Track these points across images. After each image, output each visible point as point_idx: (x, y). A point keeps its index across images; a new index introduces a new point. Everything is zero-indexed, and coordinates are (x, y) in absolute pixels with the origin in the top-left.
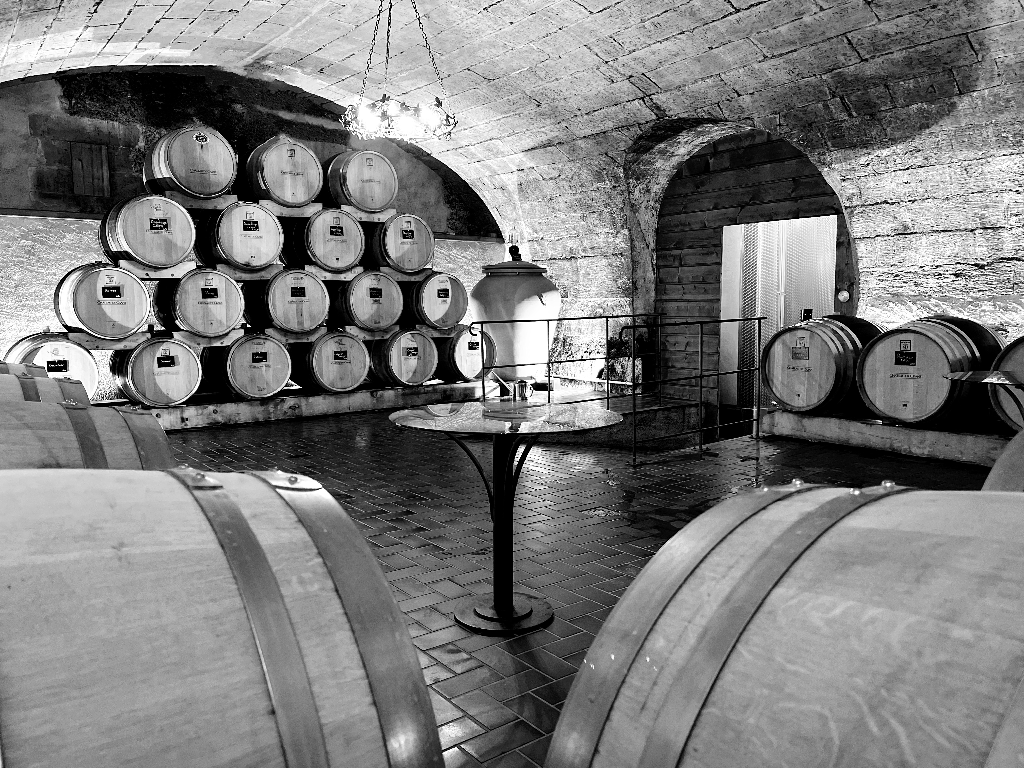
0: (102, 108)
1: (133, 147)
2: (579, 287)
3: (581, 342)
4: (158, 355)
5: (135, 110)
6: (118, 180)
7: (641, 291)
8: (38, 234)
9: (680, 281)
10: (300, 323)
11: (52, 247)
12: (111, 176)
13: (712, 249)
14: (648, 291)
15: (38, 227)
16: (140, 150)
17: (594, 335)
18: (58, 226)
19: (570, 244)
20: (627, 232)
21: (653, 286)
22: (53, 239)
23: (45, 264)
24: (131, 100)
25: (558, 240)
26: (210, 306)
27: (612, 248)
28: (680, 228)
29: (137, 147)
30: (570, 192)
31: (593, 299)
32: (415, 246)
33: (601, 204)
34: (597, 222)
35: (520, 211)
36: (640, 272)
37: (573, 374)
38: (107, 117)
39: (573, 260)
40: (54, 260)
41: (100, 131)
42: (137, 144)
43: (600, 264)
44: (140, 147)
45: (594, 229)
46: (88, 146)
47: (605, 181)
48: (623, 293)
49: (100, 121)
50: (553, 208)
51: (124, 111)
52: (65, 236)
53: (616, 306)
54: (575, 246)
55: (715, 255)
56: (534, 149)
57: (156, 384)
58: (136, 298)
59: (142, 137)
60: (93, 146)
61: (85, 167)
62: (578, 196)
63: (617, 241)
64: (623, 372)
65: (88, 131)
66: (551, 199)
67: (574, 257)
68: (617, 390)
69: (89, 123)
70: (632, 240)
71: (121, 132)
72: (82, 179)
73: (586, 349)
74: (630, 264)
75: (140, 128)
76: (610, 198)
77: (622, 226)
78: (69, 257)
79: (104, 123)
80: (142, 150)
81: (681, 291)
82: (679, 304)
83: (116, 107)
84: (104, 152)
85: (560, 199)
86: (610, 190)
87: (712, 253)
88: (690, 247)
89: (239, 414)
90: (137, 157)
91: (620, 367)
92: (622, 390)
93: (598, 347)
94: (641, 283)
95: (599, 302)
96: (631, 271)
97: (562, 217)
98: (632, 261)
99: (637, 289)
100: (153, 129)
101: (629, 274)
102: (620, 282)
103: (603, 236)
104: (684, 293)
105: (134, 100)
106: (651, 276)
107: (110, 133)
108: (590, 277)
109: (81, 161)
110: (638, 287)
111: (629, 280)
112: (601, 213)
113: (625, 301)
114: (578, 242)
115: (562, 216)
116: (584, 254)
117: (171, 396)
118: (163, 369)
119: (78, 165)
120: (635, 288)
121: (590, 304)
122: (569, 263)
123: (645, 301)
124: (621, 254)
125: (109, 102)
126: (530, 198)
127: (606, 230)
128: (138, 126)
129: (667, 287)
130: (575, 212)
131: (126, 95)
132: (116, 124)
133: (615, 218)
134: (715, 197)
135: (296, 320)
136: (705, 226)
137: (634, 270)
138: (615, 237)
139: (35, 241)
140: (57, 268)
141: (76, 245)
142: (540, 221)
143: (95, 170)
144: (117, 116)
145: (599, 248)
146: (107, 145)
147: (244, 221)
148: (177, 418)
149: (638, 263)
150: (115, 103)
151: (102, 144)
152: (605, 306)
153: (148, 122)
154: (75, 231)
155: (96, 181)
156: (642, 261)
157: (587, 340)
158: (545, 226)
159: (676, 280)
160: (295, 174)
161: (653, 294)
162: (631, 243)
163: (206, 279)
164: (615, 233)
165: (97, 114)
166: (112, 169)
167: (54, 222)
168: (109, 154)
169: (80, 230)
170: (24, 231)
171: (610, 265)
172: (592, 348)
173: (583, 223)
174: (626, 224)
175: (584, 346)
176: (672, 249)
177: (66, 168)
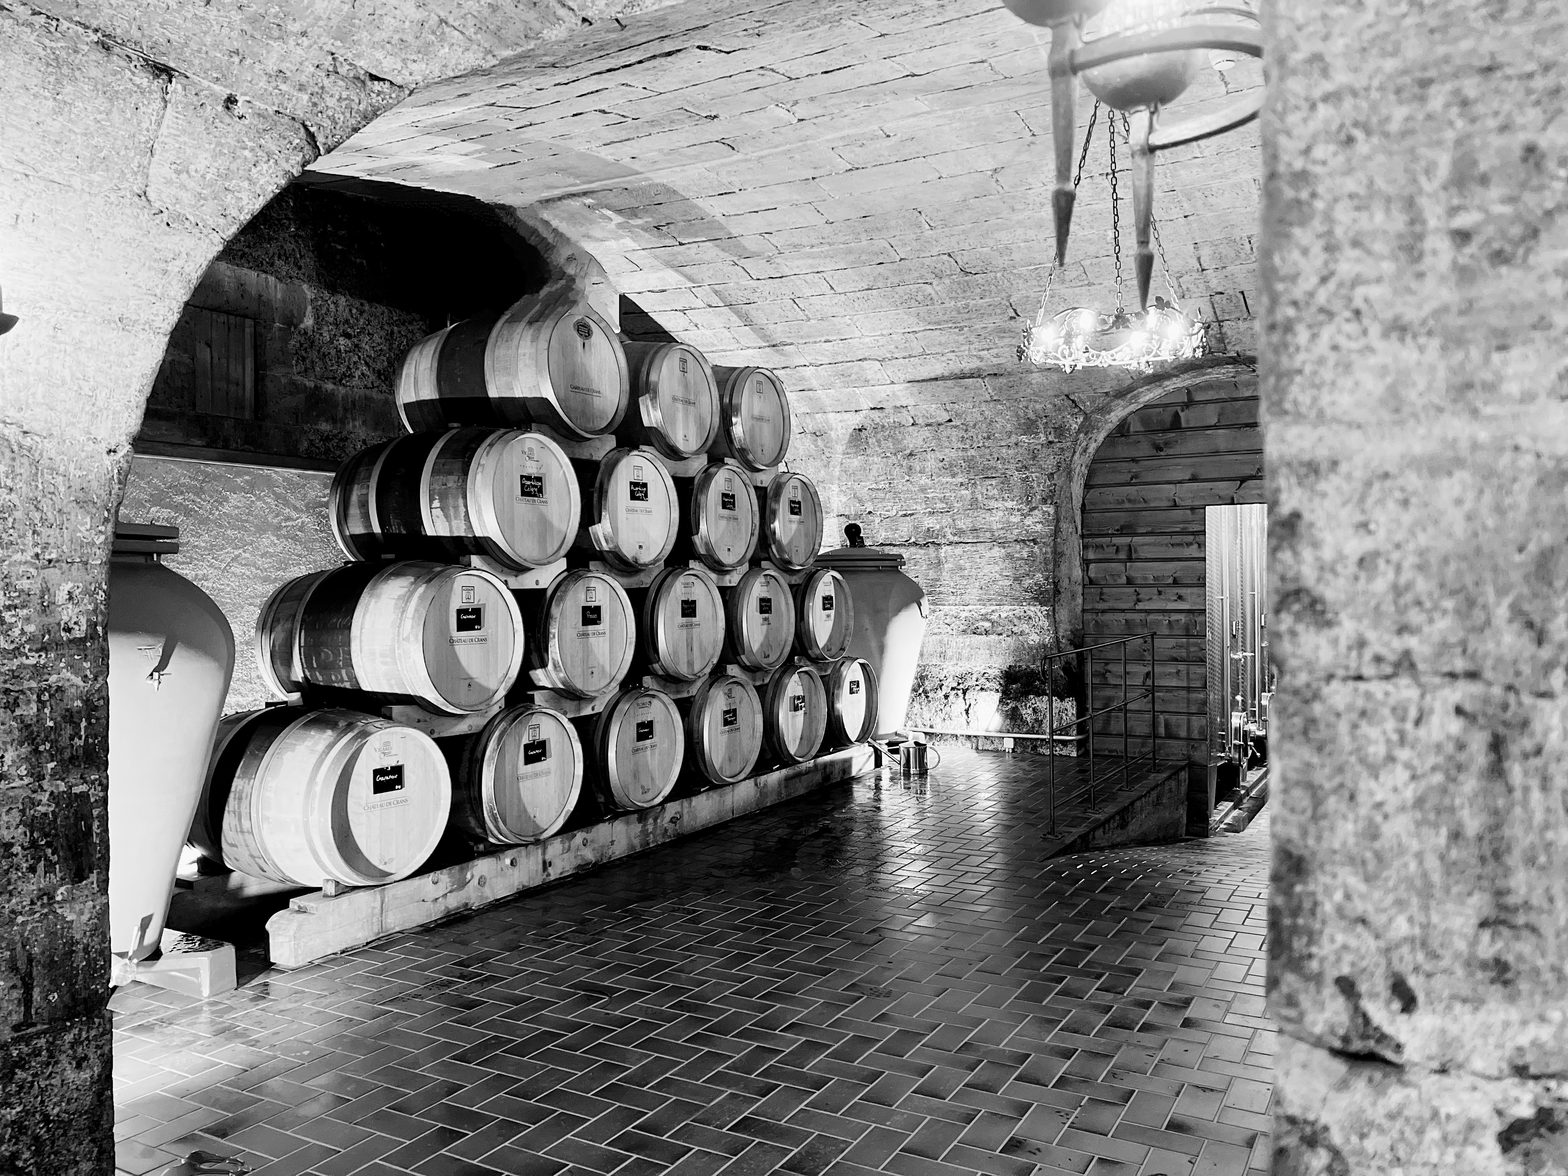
0: (249, 247)
1: (296, 327)
2: (942, 589)
3: (945, 672)
4: (525, 741)
5: (301, 257)
6: (271, 387)
7: (1064, 596)
8: (182, 493)
9: (1130, 582)
10: (690, 664)
11: (204, 521)
12: (259, 380)
13: (1190, 538)
14: (1073, 597)
15: (182, 480)
16: (306, 333)
17: (973, 663)
18: (216, 478)
19: (929, 522)
20: (1051, 510)
21: (1080, 589)
22: (204, 505)
23: (191, 558)
24: (295, 236)
25: (905, 515)
26: (592, 640)
27: (1016, 532)
28: (1127, 505)
29: (302, 326)
30: (961, 446)
31: (970, 607)
32: (802, 526)
33: (1012, 467)
34: (995, 492)
35: (838, 469)
36: (1064, 568)
37: (928, 723)
38: (258, 266)
39: (932, 548)
40: (206, 549)
41: (244, 291)
42: (302, 321)
43: (988, 554)
44: (307, 328)
45: (986, 502)
46: (223, 318)
47: (1037, 433)
48: (1035, 599)
49: (245, 270)
50: (910, 468)
51: (284, 256)
52: (226, 499)
53: (1019, 618)
54: (938, 527)
55: (1196, 546)
56: (936, 379)
57: (520, 799)
58: (500, 629)
59: (309, 308)
60: (232, 318)
61: (216, 361)
62: (972, 452)
63: (1029, 521)
64: (1036, 720)
65: (226, 289)
66: (911, 455)
67: (933, 543)
68: (1025, 747)
69: (228, 273)
70: (1058, 520)
71: (279, 296)
72: (209, 383)
73: (955, 685)
74: (1049, 556)
75: (308, 291)
76: (1034, 458)
77: (1044, 501)
78: (230, 541)
79: (253, 274)
80: (310, 333)
81: (1135, 598)
82: (1129, 616)
83: (273, 248)
84: (248, 331)
85: (930, 455)
86: (1039, 447)
87: (1189, 544)
88: (1147, 534)
89: (612, 842)
90: (301, 345)
91: (1030, 711)
92: (1035, 748)
93: (982, 680)
94: (1065, 583)
95: (983, 612)
96: (1051, 567)
97: (922, 482)
98: (1055, 552)
99: (1059, 592)
100: (326, 295)
101: (1047, 571)
102: (1027, 582)
103: (1001, 514)
104: (1139, 600)
105: (300, 236)
106: (1078, 573)
107: (260, 296)
108: (966, 573)
109: (209, 346)
110: (1062, 590)
111: (1047, 579)
112: (1005, 479)
113: (1038, 612)
114: (946, 520)
115: (924, 480)
116: (956, 539)
117: (538, 821)
118: (530, 767)
119: (204, 354)
120: (1057, 592)
121: (963, 615)
122: (922, 552)
123: (1070, 611)
124: (1033, 540)
125: (261, 237)
126: (869, 452)
127: (1010, 504)
128: (305, 287)
129: (1105, 590)
130: (954, 476)
131: (288, 228)
132: (272, 279)
133: (1032, 487)
134: (1192, 465)
135: (686, 660)
136: (1175, 505)
137: (1057, 565)
138: (1025, 516)
139: (176, 508)
140: (211, 566)
141: (244, 517)
142: (874, 486)
143: (232, 367)
144: (272, 265)
145: (991, 531)
146: (254, 319)
147: (631, 483)
148: (537, 863)
149: (1062, 554)
150: (270, 240)
151: (246, 316)
152: (994, 617)
153: (320, 282)
154: (242, 489)
155: (233, 388)
156: (1067, 552)
157: (959, 671)
158: (881, 495)
159: (1124, 580)
160: (687, 402)
161: (1080, 600)
162: (1056, 526)
163: (588, 589)
164: (1026, 510)
165: (242, 257)
166: (260, 367)
167: (209, 469)
168: (256, 336)
169: (251, 488)
170: (157, 488)
171: (1009, 556)
172: (971, 682)
173: (963, 492)
174: (1051, 497)
175: (950, 679)
176: (1113, 535)
177: (186, 358)
